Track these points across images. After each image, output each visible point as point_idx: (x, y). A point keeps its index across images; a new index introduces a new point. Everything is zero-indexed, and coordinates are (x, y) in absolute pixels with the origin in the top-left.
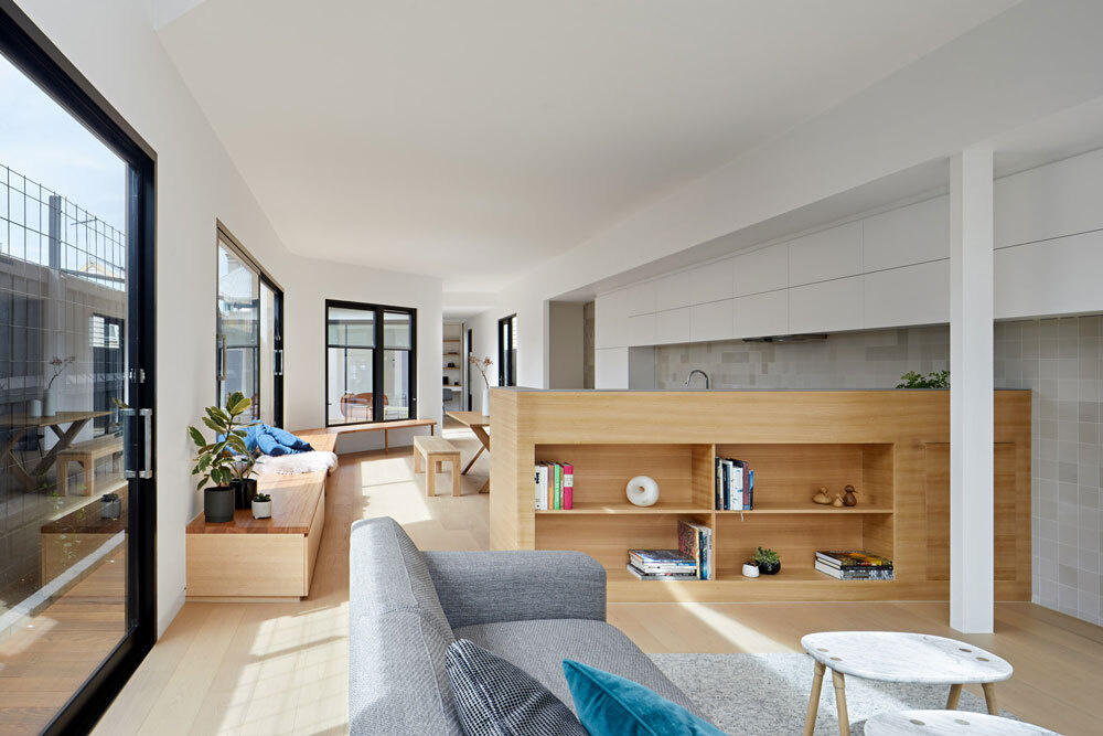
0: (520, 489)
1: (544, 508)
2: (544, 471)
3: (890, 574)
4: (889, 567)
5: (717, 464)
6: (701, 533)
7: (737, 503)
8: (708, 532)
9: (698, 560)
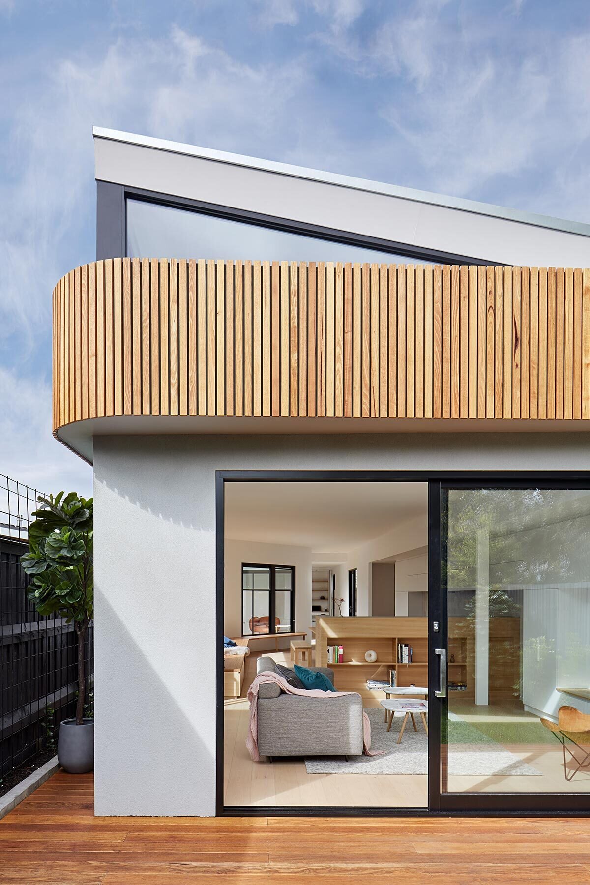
0: (322, 654)
1: (331, 662)
2: (331, 648)
3: (465, 688)
4: (465, 686)
5: (398, 645)
6: (392, 672)
7: (406, 661)
8: (395, 672)
9: (391, 682)
